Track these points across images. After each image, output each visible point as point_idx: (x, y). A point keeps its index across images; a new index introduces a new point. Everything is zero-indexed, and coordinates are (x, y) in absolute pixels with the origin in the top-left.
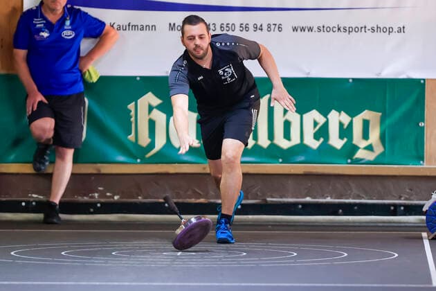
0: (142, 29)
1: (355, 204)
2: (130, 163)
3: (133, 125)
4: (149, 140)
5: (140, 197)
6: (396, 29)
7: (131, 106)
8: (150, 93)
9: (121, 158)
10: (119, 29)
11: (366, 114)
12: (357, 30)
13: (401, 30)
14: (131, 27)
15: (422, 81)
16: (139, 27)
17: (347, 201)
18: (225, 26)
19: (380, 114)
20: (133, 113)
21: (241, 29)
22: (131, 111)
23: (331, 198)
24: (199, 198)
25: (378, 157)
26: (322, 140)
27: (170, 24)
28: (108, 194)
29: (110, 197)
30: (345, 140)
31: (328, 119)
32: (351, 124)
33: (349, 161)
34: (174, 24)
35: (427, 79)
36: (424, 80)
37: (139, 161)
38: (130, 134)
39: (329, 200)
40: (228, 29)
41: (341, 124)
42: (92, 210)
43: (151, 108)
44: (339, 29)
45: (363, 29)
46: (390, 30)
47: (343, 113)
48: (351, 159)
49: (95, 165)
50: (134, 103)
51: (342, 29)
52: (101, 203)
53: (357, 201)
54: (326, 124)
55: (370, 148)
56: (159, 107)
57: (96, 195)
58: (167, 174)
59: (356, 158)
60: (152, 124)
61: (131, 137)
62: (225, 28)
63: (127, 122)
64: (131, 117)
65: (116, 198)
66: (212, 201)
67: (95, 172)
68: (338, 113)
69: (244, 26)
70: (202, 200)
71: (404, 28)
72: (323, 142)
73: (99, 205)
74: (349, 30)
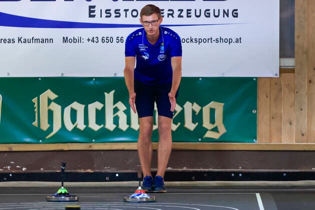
0: (43, 41)
1: (205, 172)
2: (34, 143)
3: (36, 115)
4: (49, 125)
5: (42, 169)
6: (234, 40)
7: (35, 100)
8: (49, 90)
9: (28, 140)
10: (25, 41)
11: (212, 104)
12: (205, 41)
13: (238, 40)
14: (34, 40)
15: (254, 79)
16: (40, 41)
17: (198, 170)
18: (105, 39)
19: (223, 104)
20: (36, 105)
21: (118, 41)
22: (35, 104)
23: (187, 167)
24: (87, 169)
25: (221, 137)
26: (179, 124)
27: (64, 38)
28: (18, 167)
29: (19, 169)
30: (197, 124)
31: (183, 108)
32: (201, 111)
33: (200, 140)
34: (67, 38)
35: (259, 77)
36: (256, 78)
37: (41, 141)
38: (35, 121)
39: (185, 169)
40: (107, 41)
41: (194, 112)
42: (5, 179)
43: (50, 101)
44: (191, 40)
45: (210, 40)
46: (230, 41)
47: (195, 104)
48: (201, 139)
49: (7, 145)
50: (37, 98)
51: (194, 40)
52: (13, 174)
53: (207, 170)
54: (183, 112)
55: (215, 130)
56: (56, 101)
57: (9, 167)
58: (63, 151)
59: (205, 138)
60: (51, 113)
61: (35, 123)
62: (105, 41)
63: (31, 112)
64: (35, 108)
65: (24, 169)
66: (97, 171)
67: (7, 150)
68: (191, 104)
69: (120, 39)
70: (89, 171)
71: (240, 39)
72: (180, 126)
73: (11, 175)
74: (199, 41)
